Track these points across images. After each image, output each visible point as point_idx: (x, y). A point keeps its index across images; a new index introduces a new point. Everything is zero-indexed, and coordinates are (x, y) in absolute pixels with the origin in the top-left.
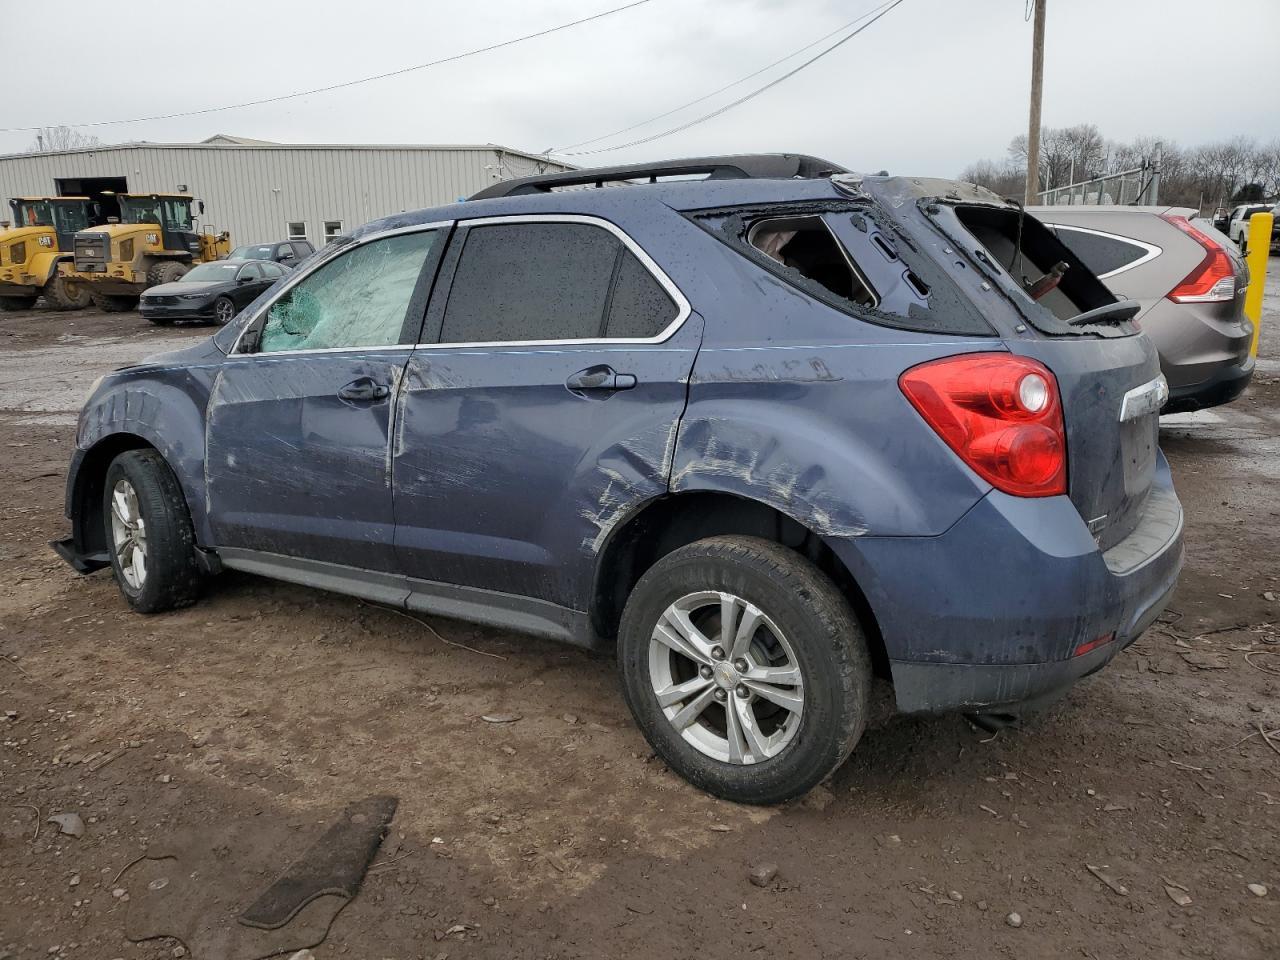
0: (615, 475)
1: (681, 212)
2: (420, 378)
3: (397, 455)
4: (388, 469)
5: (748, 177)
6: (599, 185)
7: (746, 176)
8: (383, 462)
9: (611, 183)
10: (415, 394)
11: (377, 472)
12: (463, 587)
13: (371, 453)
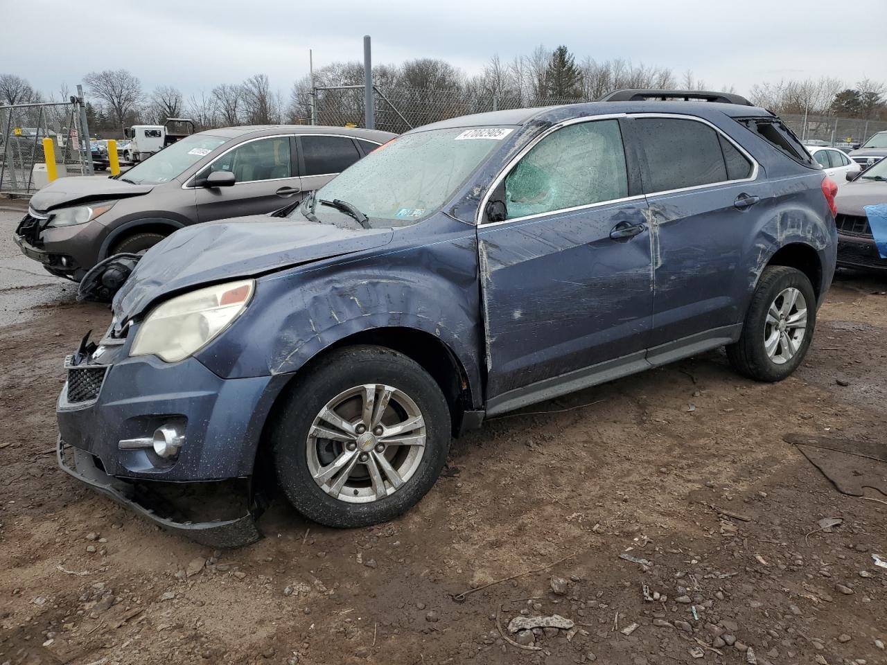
0: (762, 246)
1: (731, 117)
2: (662, 215)
3: (657, 268)
4: (652, 279)
5: (731, 103)
6: (686, 99)
7: (730, 102)
8: (648, 275)
9: (694, 100)
10: (662, 226)
11: (645, 283)
12: (679, 340)
13: (641, 271)
